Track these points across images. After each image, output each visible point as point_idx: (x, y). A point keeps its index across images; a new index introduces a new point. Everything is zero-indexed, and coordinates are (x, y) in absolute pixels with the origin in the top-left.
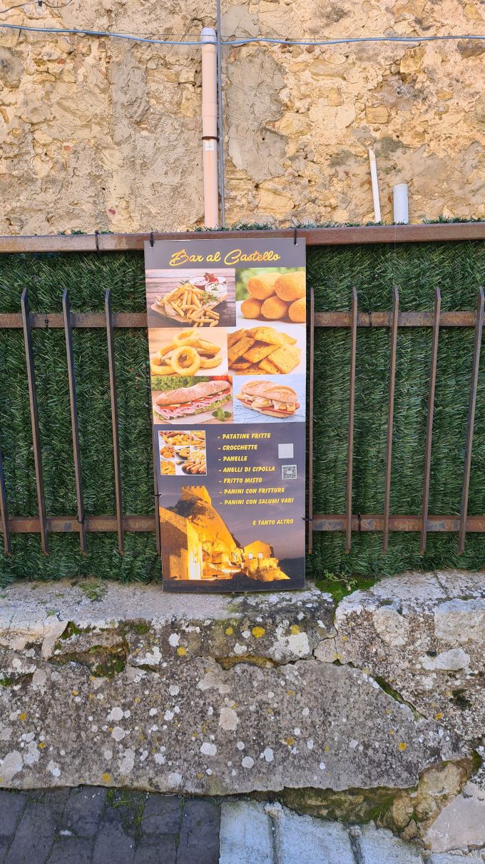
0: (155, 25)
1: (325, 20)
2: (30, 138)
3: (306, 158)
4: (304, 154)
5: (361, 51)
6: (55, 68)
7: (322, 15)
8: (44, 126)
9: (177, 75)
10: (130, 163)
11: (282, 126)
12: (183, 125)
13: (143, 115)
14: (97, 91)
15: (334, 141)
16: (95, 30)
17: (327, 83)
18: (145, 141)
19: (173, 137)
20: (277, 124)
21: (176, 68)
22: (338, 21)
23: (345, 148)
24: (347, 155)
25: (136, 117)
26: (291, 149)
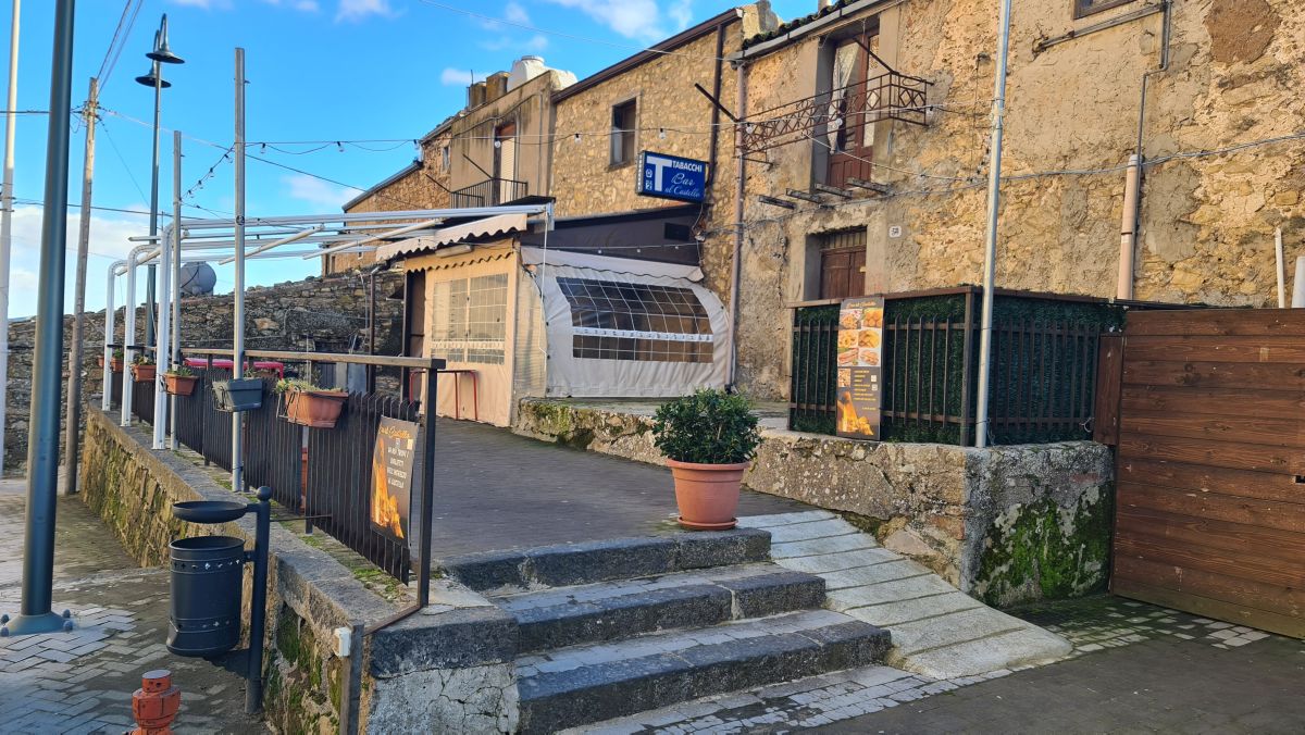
0: (1097, 159)
1: (1236, 131)
2: (1004, 246)
3: (1216, 240)
4: (1216, 238)
5: (1270, 149)
6: (1026, 199)
7: (1234, 128)
8: (1015, 238)
9: (1111, 190)
10: (1069, 257)
11: (1196, 217)
12: (1111, 226)
13: (1081, 223)
14: (1053, 210)
15: (1243, 224)
16: (1055, 171)
17: (1239, 178)
18: (1081, 240)
19: (1103, 235)
20: (1191, 216)
21: (1111, 186)
22: (1247, 129)
23: (1254, 229)
24: (1256, 234)
25: (1076, 225)
26: (1203, 234)
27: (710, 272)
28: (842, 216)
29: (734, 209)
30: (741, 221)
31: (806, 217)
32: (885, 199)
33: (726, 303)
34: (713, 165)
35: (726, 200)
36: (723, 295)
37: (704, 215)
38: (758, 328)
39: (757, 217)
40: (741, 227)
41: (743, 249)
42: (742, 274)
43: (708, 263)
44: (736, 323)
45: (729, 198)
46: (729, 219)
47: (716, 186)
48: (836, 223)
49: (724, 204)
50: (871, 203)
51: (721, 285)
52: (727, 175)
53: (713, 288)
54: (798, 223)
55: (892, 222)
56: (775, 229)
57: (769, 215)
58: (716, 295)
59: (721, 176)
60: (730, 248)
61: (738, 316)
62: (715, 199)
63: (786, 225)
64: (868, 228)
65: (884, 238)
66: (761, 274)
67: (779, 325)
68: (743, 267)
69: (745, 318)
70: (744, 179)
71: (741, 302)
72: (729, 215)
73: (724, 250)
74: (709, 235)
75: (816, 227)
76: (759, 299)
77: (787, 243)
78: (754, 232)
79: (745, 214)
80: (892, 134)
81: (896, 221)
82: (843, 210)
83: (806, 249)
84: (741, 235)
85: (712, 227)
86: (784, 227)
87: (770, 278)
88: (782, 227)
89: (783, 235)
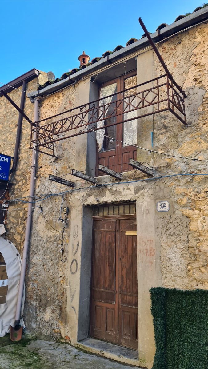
27: (11, 228)
28: (113, 193)
29: (30, 187)
30: (34, 195)
31: (83, 193)
32: (151, 180)
33: (20, 251)
34: (17, 159)
35: (24, 181)
36: (19, 246)
37: (9, 191)
38: (43, 273)
39: (46, 192)
40: (34, 199)
41: (34, 214)
42: (33, 232)
43: (10, 222)
44: (27, 268)
45: (26, 180)
46: (25, 193)
47: (18, 172)
48: (108, 198)
49: (23, 184)
50: (139, 184)
51: (18, 238)
52: (26, 165)
53: (12, 240)
54: (77, 197)
55: (159, 198)
56: (59, 201)
57: (54, 191)
58: (13, 245)
59: (22, 166)
60: (25, 213)
61: (29, 263)
62: (17, 181)
63: (67, 198)
64: (137, 202)
65: (152, 211)
66: (47, 233)
67: (61, 274)
68: (34, 226)
69: (34, 264)
70: (37, 167)
71: (31, 252)
72: (25, 191)
73: (21, 214)
74: (12, 204)
75: (92, 200)
76: (45, 251)
77: (68, 211)
78: (43, 203)
79: (37, 190)
80: (153, 134)
81: (163, 198)
82: (114, 189)
83: (83, 217)
84: (33, 204)
85: (13, 198)
86: (66, 200)
87: (55, 236)
88: (64, 200)
89: (65, 206)
